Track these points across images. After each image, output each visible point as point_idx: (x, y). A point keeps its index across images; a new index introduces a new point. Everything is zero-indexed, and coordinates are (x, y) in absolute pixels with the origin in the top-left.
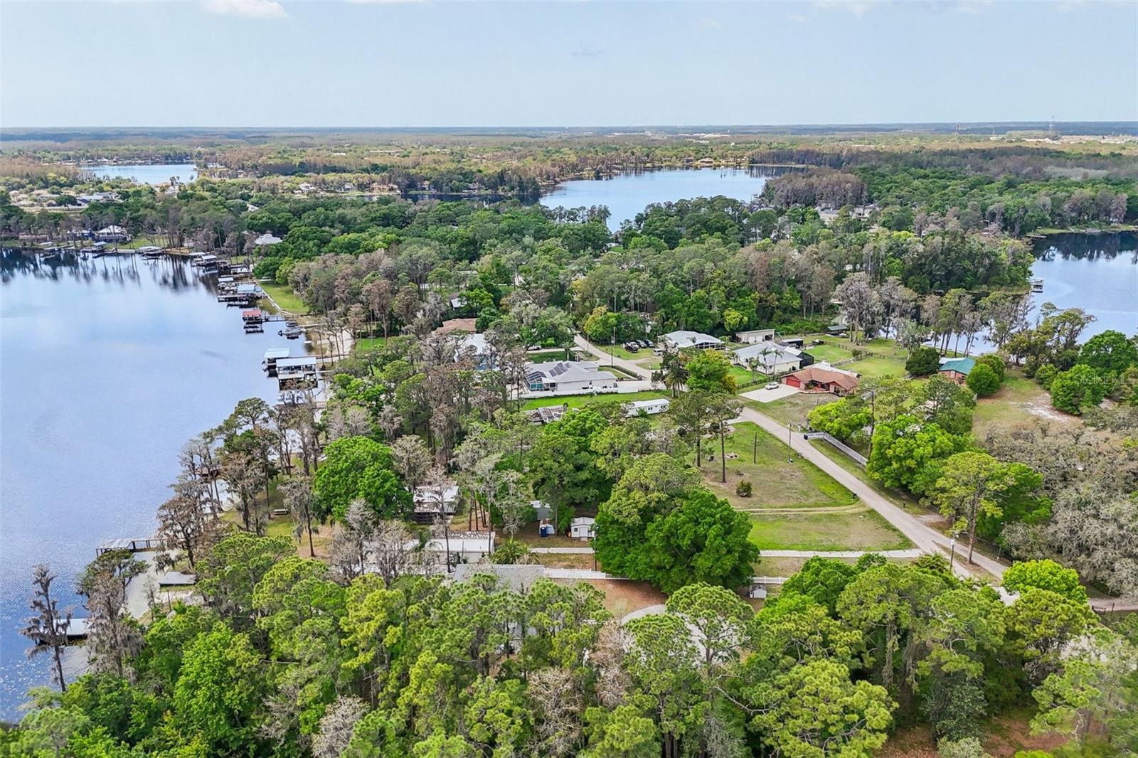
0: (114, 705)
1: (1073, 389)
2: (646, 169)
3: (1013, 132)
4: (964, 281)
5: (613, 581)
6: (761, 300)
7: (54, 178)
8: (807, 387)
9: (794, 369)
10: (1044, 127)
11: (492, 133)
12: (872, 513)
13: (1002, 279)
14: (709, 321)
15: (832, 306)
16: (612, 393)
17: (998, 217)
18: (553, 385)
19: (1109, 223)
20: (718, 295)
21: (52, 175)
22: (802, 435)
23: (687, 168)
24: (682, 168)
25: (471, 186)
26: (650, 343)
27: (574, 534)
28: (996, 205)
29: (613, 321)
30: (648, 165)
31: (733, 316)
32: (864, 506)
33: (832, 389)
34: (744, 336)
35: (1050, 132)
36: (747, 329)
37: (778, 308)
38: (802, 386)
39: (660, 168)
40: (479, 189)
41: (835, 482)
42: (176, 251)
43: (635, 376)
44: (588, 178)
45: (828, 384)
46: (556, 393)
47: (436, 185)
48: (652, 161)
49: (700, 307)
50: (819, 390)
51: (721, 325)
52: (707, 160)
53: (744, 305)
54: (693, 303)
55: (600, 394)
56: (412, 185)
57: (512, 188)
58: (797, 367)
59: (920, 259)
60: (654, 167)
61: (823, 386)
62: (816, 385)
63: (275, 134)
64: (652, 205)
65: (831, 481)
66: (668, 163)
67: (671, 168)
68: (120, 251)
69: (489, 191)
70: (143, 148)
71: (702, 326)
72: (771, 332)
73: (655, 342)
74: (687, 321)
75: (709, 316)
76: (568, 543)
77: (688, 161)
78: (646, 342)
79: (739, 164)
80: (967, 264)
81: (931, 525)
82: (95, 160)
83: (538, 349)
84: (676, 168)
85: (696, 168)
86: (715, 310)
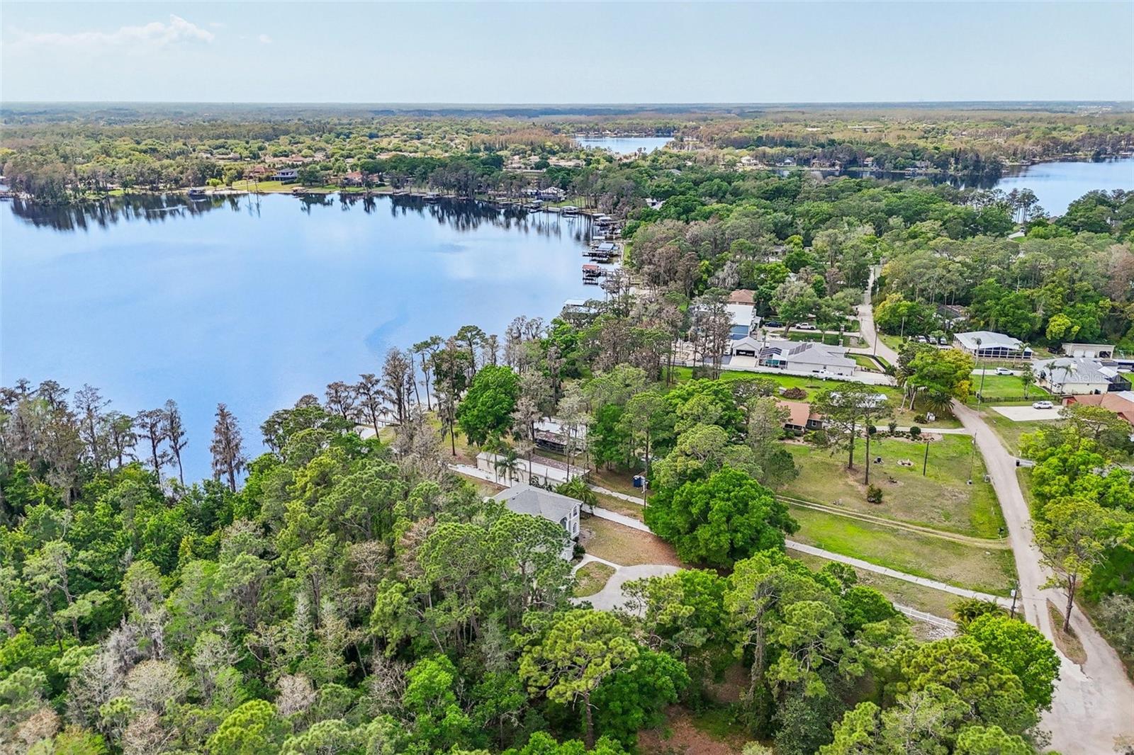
0: (211, 503)
6: (1114, 309)
7: (550, 147)
9: (1097, 392)
11: (1010, 107)
12: (1006, 553)
14: (1026, 325)
16: (845, 381)
18: (783, 363)
21: (549, 143)
22: (1016, 460)
25: (918, 163)
29: (903, 310)
32: (1004, 543)
34: (1068, 348)
36: (1080, 340)
40: (927, 167)
42: (589, 212)
44: (1084, 160)
46: (784, 371)
47: (879, 162)
51: (1040, 332)
53: (1083, 312)
55: (830, 380)
56: (854, 161)
57: (965, 168)
58: (1103, 390)
63: (767, 110)
65: (996, 511)
68: (550, 209)
69: (938, 171)
70: (645, 122)
71: (1018, 330)
72: (1110, 349)
82: (600, 133)
83: (812, 329)
86: (1039, 313)
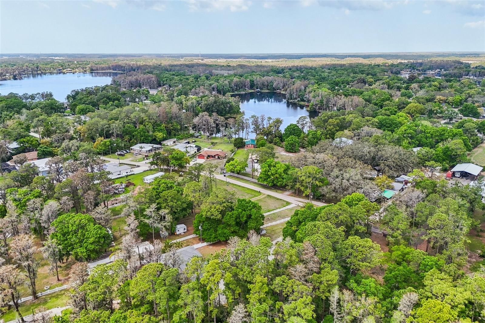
1: (292, 144)
2: (38, 74)
3: (187, 58)
4: (223, 113)
5: (210, 245)
6: (165, 127)
8: (207, 158)
9: (195, 152)
10: (197, 56)
12: (268, 196)
13: (234, 111)
14: (150, 138)
15: (186, 127)
16: (132, 174)
17: (215, 89)
19: (246, 90)
20: (150, 127)
22: (223, 175)
23: (60, 73)
24: (57, 73)
26: (128, 151)
27: (178, 233)
28: (214, 85)
30: (39, 72)
31: (160, 135)
32: (264, 194)
33: (217, 157)
34: (165, 143)
35: (200, 58)
36: (165, 139)
37: (172, 129)
38: (205, 158)
39: (45, 74)
41: (248, 189)
43: (135, 166)
45: (215, 156)
48: (40, 70)
49: (144, 132)
50: (212, 159)
51: (155, 139)
52: (69, 69)
54: (141, 131)
58: (196, 151)
59: (207, 106)
60: (42, 73)
61: (212, 157)
62: (210, 157)
64: (74, 91)
65: (246, 189)
66: (49, 71)
67: (51, 73)
71: (147, 141)
72: (175, 139)
73: (130, 150)
74: (141, 139)
75: (149, 136)
76: (177, 237)
77: (59, 70)
78: (126, 151)
79: (85, 71)
80: (222, 106)
81: (289, 195)
84: (53, 73)
85: (64, 73)
86: (151, 133)
